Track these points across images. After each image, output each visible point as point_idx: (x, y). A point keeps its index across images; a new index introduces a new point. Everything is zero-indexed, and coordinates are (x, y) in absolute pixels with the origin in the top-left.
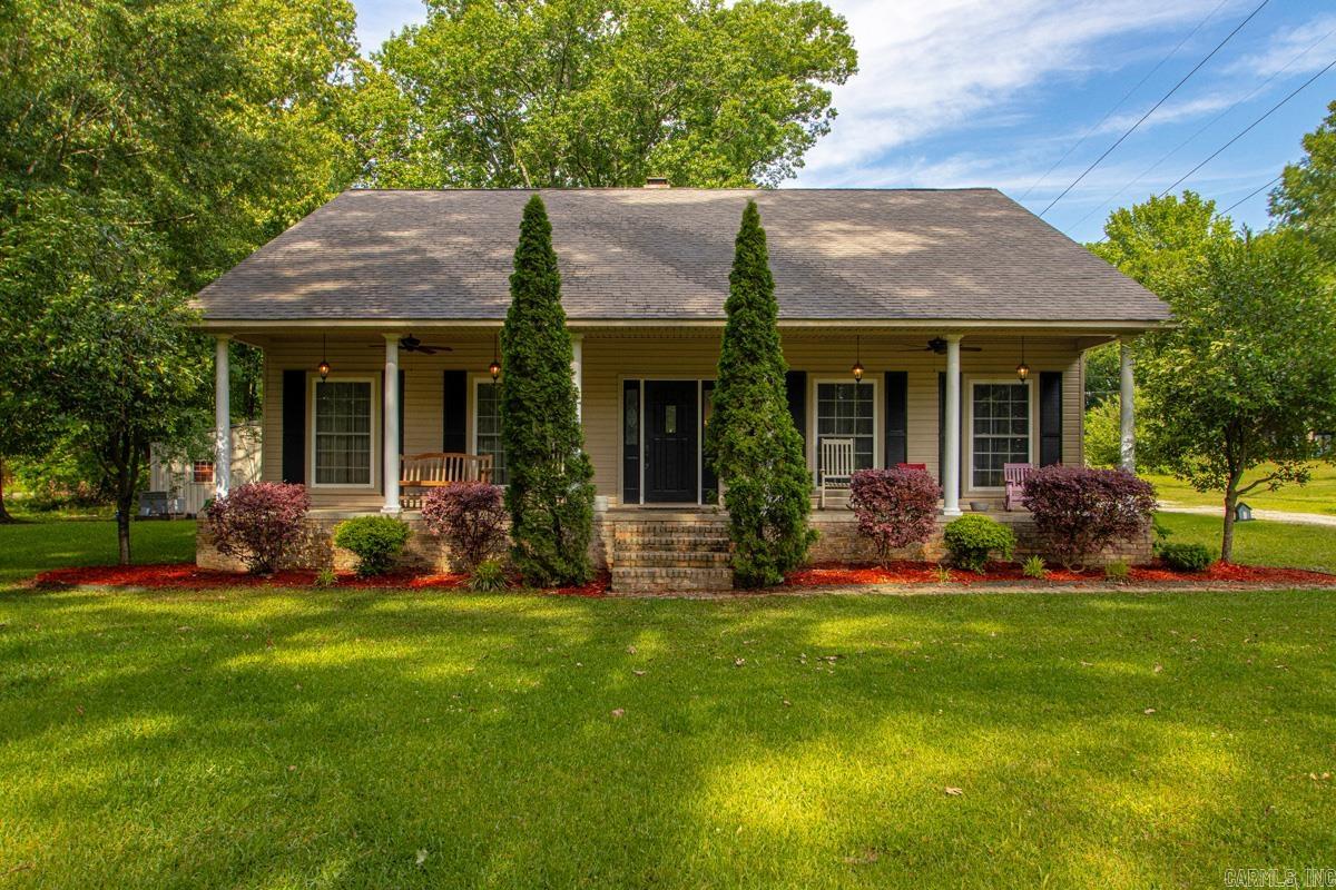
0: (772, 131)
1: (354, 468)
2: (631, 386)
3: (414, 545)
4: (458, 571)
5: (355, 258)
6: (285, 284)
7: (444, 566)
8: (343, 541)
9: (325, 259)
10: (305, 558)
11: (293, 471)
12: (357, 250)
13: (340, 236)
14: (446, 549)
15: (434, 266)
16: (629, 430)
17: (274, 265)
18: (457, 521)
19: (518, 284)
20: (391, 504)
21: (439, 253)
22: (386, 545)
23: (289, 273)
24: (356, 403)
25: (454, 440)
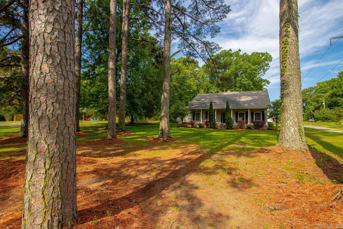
0: (255, 73)
1: (198, 119)
2: (222, 113)
3: (203, 125)
4: (206, 127)
5: (198, 102)
6: (193, 105)
7: (205, 127)
8: (198, 125)
9: (196, 102)
10: (195, 126)
11: (194, 120)
12: (199, 101)
13: (197, 100)
14: (205, 126)
15: (205, 103)
16: (222, 117)
17: (192, 103)
18: (206, 124)
19: (210, 107)
20: (201, 122)
21: (206, 102)
22: (201, 125)
23: (194, 104)
24: (198, 114)
25: (207, 117)
